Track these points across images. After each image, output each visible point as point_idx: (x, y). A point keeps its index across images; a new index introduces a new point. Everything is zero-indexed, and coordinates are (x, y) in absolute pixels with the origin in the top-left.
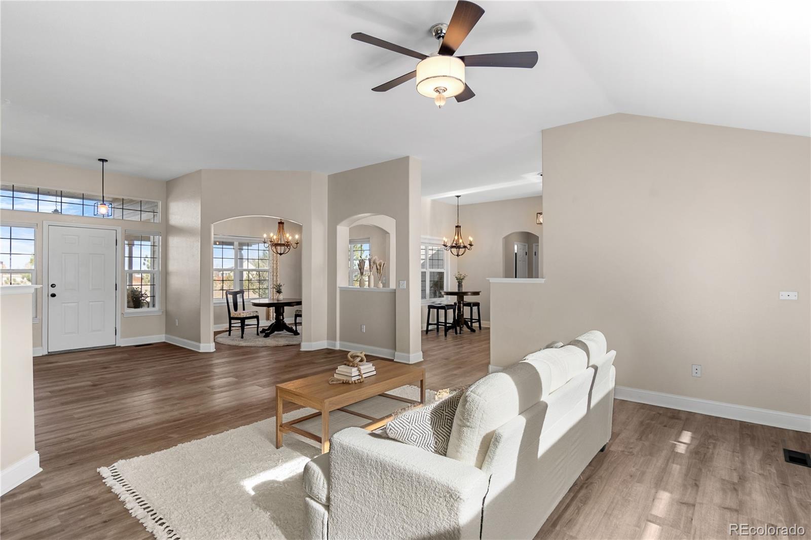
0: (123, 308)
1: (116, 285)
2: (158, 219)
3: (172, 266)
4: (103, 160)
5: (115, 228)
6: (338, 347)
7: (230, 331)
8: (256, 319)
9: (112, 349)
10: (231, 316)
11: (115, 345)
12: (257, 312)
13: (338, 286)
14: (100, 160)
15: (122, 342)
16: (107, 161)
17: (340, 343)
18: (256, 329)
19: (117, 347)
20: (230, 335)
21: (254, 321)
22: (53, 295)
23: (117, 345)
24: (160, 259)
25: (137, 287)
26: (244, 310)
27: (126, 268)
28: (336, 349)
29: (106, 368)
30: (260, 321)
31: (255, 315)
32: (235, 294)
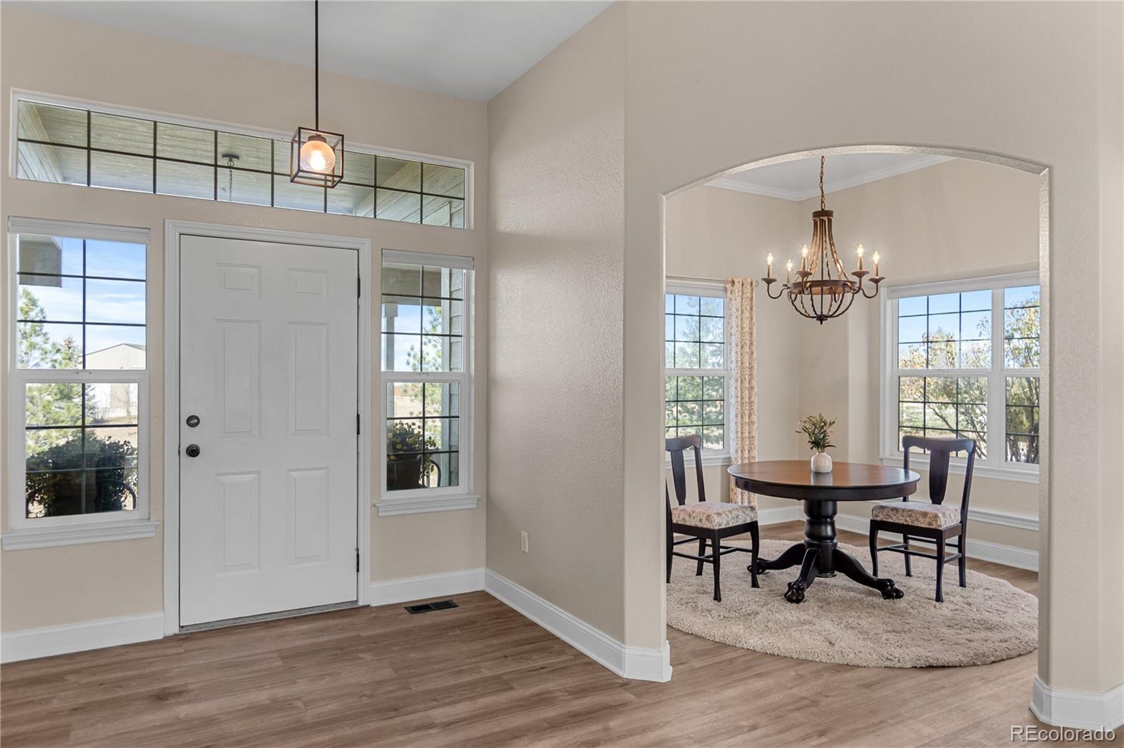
0: (375, 490)
1: (358, 416)
2: (465, 219)
3: (508, 362)
8: (748, 534)
10: (674, 521)
11: (356, 602)
21: (745, 541)
22: (193, 452)
23: (361, 603)
24: (472, 341)
25: (410, 422)
27: (383, 368)
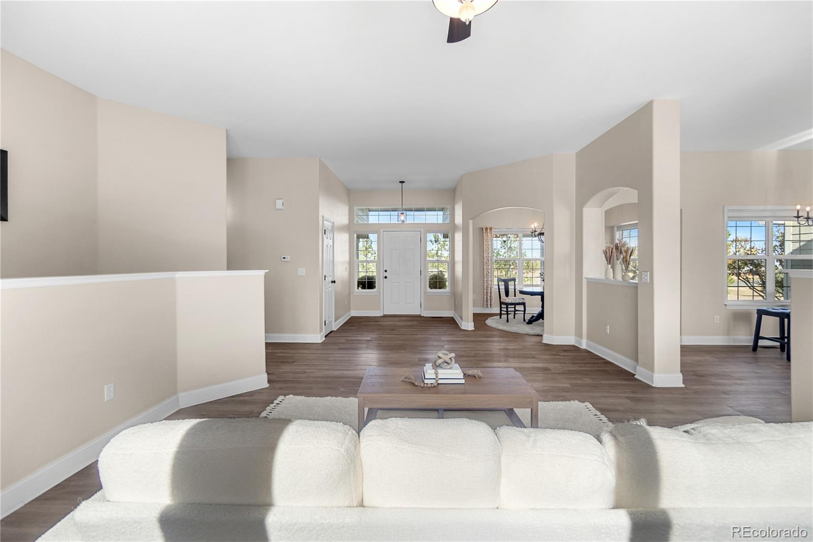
0: (425, 288)
1: (421, 271)
2: (449, 220)
4: (402, 182)
5: (419, 229)
6: (584, 346)
7: (501, 314)
8: (523, 306)
9: (419, 316)
10: (502, 301)
12: (523, 299)
13: (584, 276)
14: (400, 182)
15: (426, 314)
16: (404, 182)
17: (587, 343)
18: (523, 315)
19: (422, 316)
20: (501, 318)
22: (386, 277)
26: (515, 296)
28: (581, 348)
29: (392, 330)
30: (526, 308)
31: (521, 302)
32: (506, 282)
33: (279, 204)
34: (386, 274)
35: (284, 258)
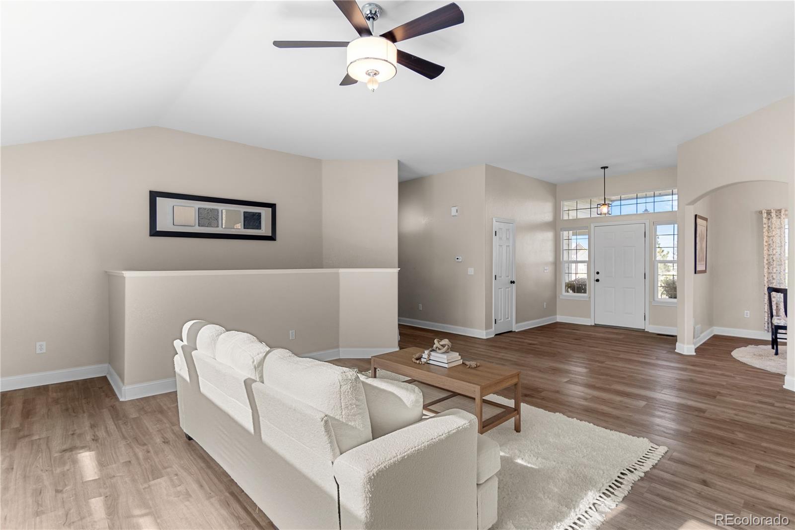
0: (652, 296)
1: (645, 274)
4: (604, 168)
5: (642, 221)
9: (643, 331)
11: (644, 330)
14: (602, 168)
16: (607, 167)
19: (647, 332)
22: (598, 280)
23: (646, 330)
33: (454, 211)
34: (597, 277)
35: (458, 259)
